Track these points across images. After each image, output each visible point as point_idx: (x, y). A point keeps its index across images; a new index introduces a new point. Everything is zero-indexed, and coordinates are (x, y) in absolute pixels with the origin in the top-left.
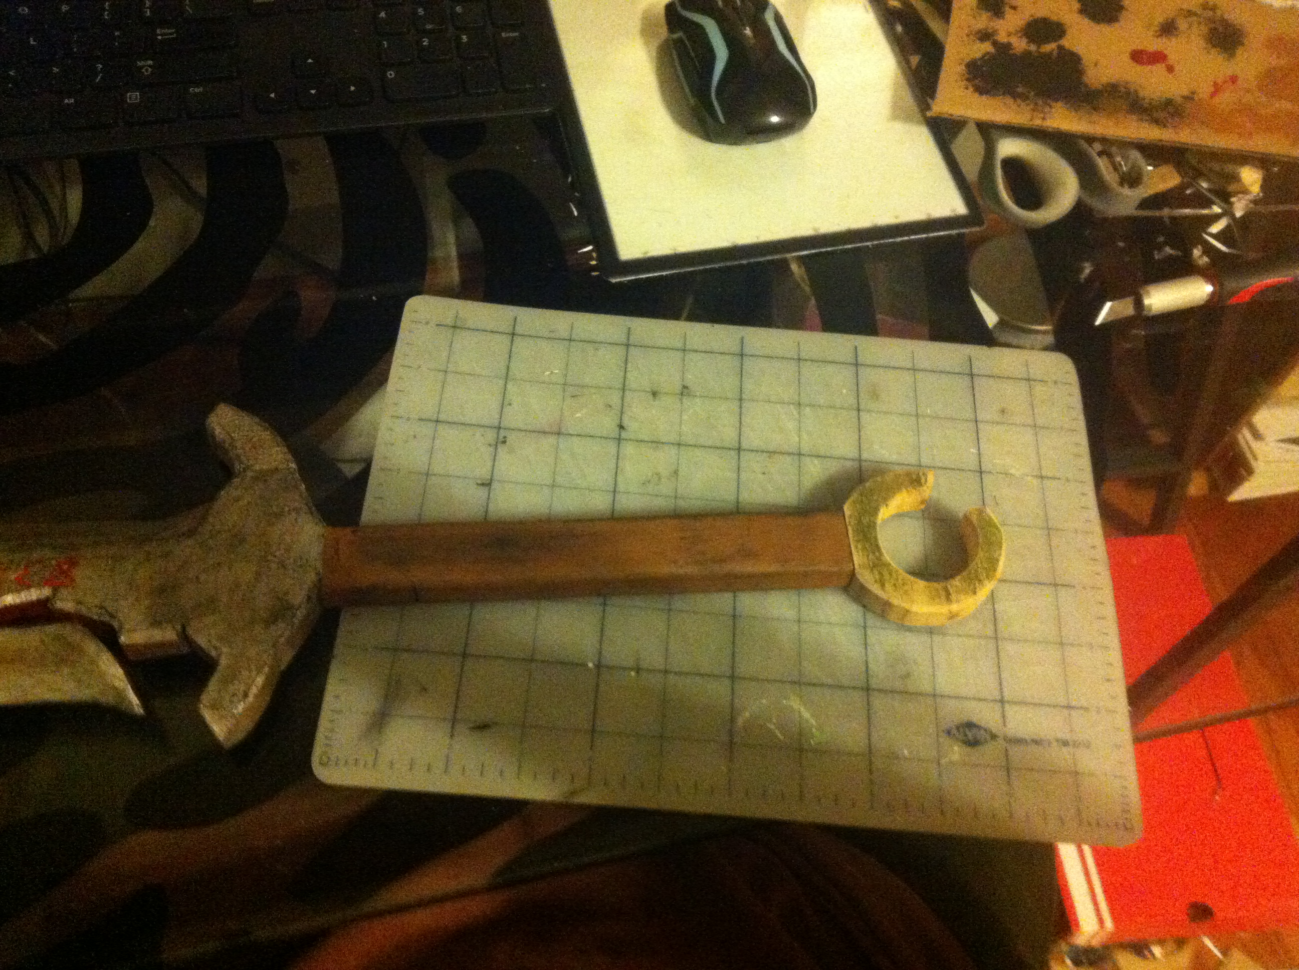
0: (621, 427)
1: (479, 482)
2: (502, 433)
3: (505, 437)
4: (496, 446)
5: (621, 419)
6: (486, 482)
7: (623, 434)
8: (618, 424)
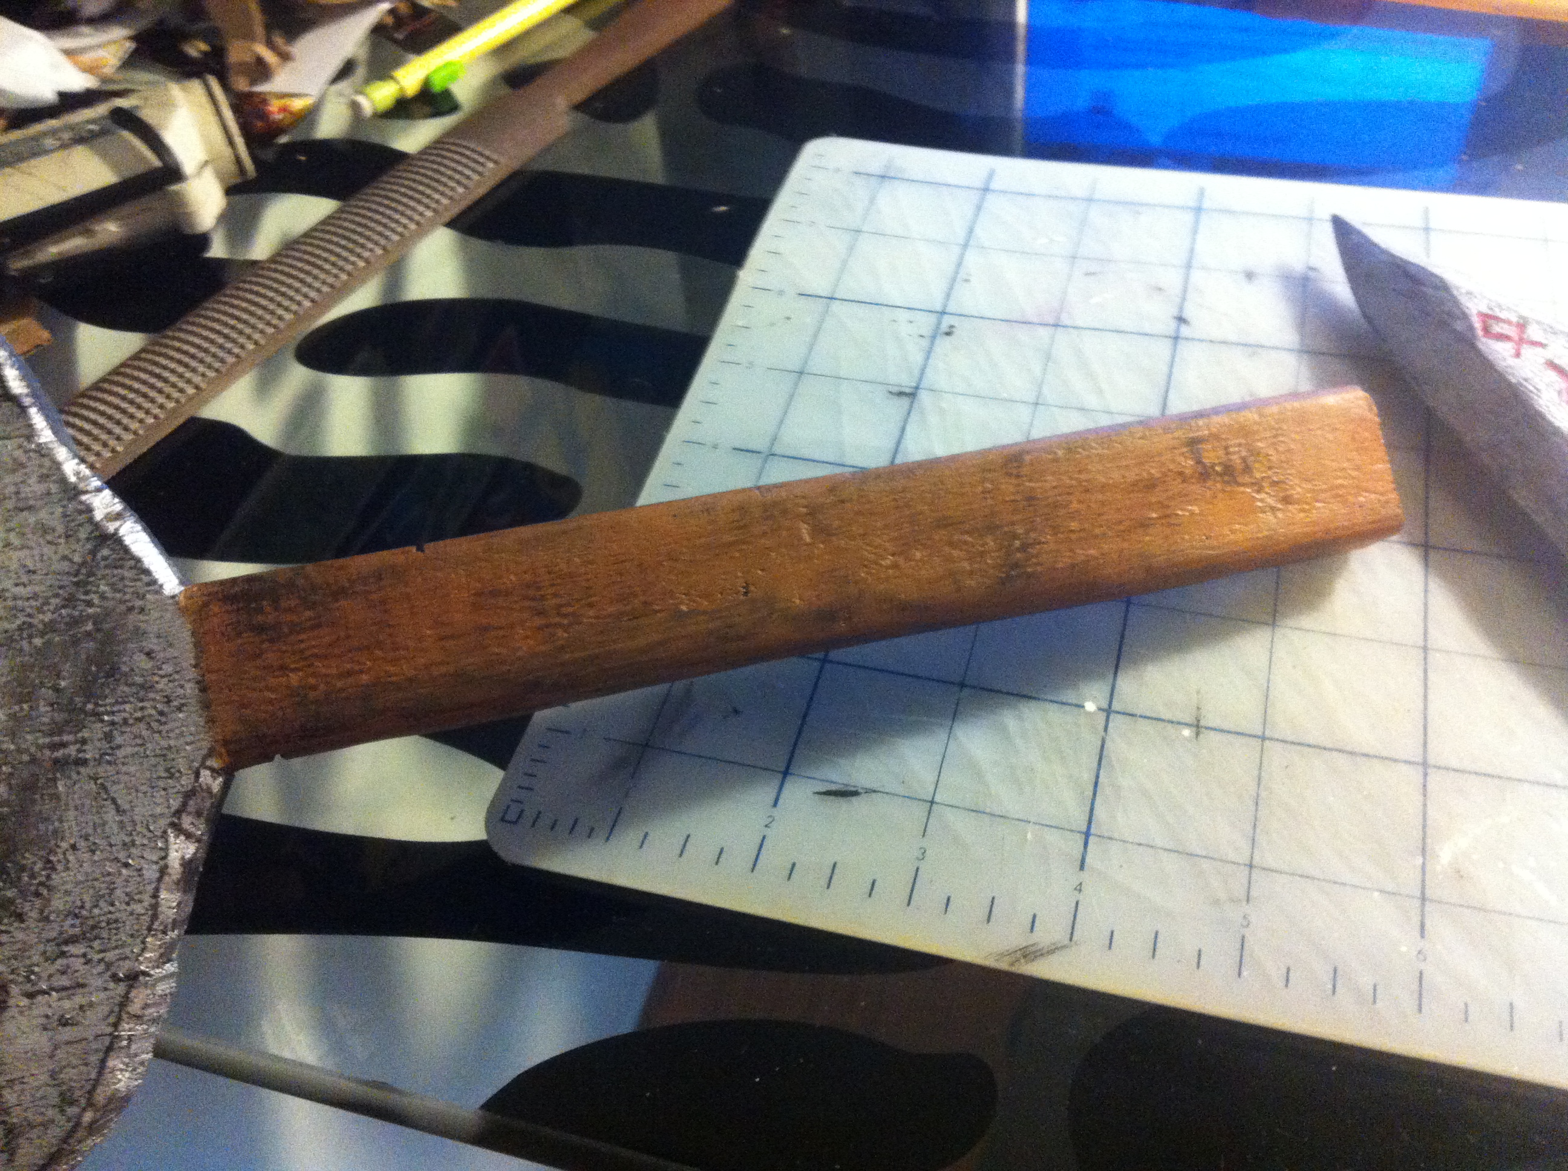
0: (1181, 320)
1: (895, 389)
2: (947, 321)
3: (951, 327)
4: (933, 338)
5: (1181, 309)
6: (907, 390)
7: (1185, 331)
8: (1175, 314)
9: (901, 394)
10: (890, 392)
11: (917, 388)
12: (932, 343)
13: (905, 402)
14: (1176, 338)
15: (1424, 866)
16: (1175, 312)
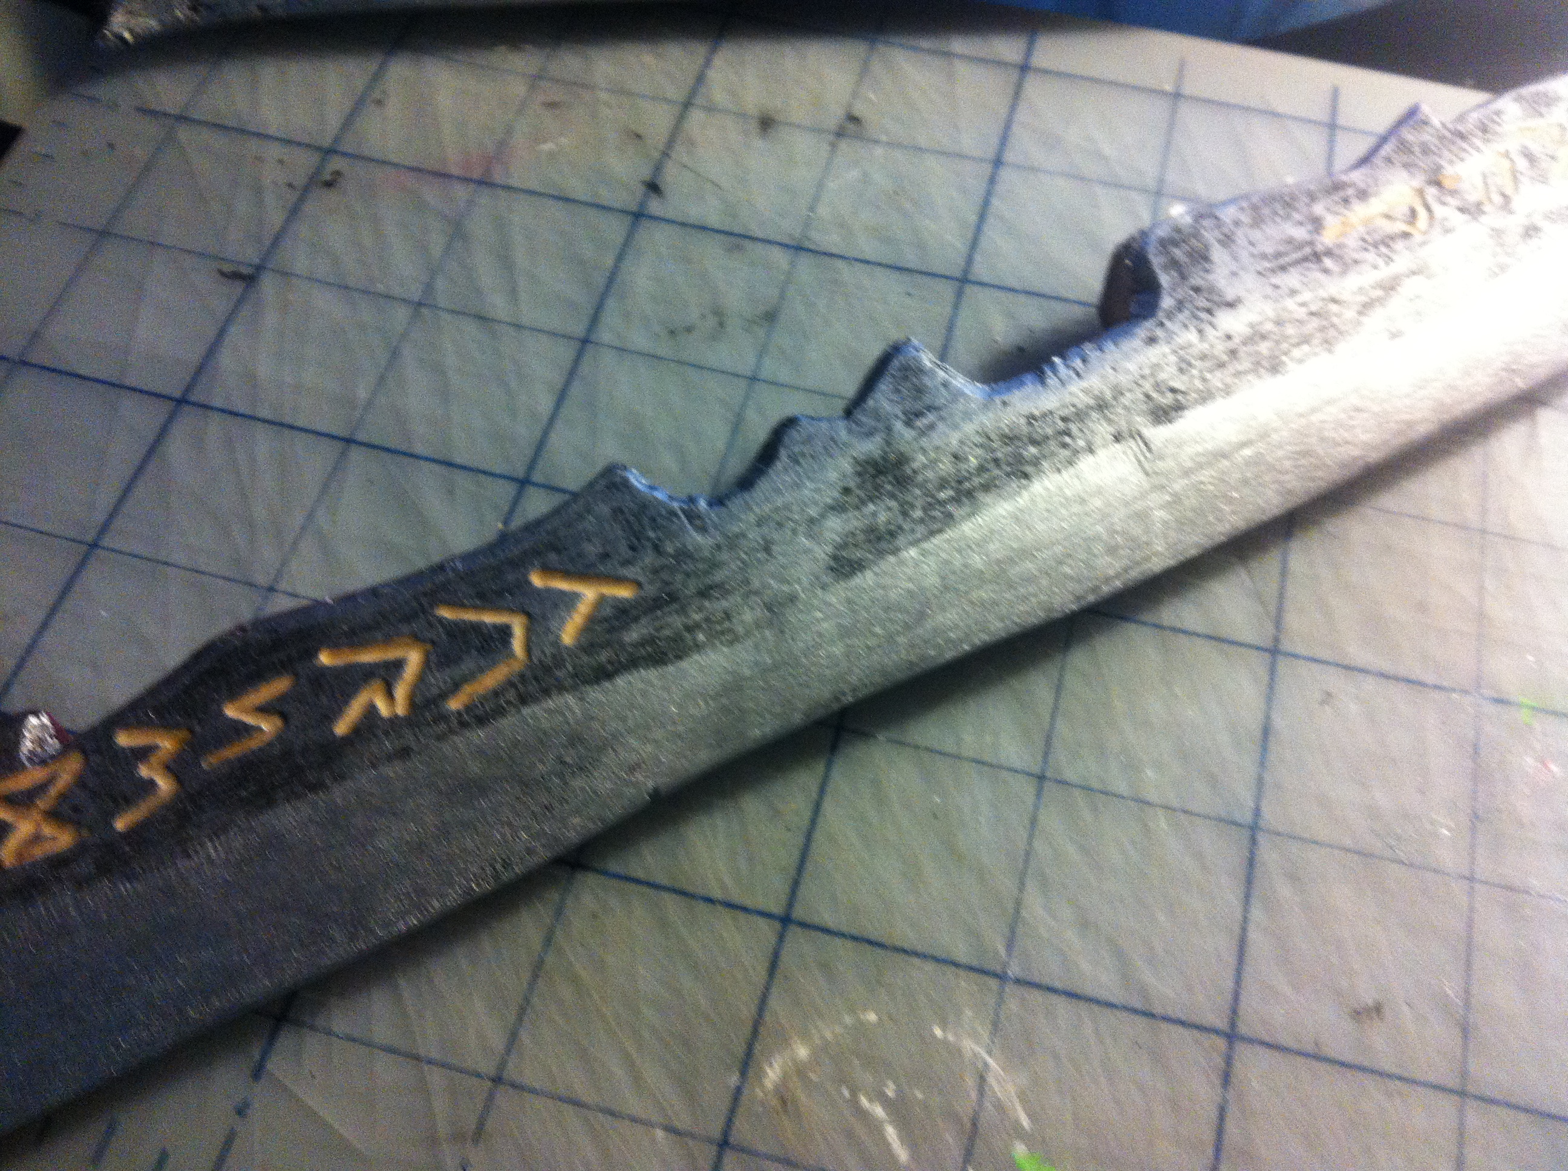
0: (653, 188)
1: (227, 268)
2: (336, 163)
3: (338, 173)
4: (306, 189)
5: (658, 168)
6: (245, 270)
7: (655, 206)
8: (647, 178)
9: (236, 276)
10: (223, 274)
11: (260, 268)
12: (302, 199)
13: (238, 287)
14: (638, 216)
15: (738, 1091)
16: (646, 173)
